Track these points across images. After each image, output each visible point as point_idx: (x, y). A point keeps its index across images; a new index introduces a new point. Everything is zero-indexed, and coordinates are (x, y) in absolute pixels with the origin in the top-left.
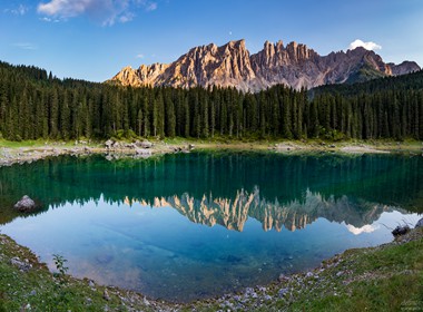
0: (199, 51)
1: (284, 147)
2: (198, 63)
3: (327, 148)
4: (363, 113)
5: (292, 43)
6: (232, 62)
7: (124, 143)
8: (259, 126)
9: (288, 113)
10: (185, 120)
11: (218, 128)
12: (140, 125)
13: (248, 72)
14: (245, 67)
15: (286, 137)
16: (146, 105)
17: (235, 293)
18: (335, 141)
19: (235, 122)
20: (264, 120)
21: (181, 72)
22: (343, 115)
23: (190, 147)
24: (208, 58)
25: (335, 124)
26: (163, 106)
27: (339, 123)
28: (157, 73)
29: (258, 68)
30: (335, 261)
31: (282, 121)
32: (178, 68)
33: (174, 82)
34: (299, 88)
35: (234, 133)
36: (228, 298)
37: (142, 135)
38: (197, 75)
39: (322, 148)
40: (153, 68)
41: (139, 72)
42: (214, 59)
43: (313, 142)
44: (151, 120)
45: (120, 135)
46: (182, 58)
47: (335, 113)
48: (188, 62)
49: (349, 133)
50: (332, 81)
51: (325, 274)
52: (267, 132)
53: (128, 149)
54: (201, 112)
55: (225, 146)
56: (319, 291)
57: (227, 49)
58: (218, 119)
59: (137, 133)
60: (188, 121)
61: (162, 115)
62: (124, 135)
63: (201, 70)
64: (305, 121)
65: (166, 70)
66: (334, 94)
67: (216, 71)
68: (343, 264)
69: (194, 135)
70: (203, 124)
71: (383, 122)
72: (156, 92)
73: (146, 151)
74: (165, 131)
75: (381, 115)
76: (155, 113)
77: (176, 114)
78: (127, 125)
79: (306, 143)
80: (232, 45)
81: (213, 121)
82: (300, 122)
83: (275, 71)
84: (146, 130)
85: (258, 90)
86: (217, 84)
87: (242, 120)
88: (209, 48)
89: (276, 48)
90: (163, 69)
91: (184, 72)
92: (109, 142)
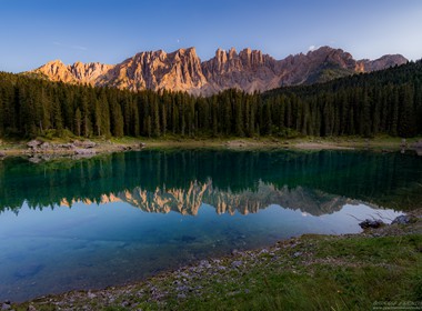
0: (146, 55)
1: (236, 144)
2: (145, 67)
3: (280, 145)
4: (322, 111)
5: (246, 50)
6: (182, 68)
7: (57, 143)
8: (211, 126)
9: (240, 114)
10: (134, 121)
11: (170, 128)
12: (79, 125)
13: (200, 78)
14: (196, 74)
15: (238, 136)
16: (86, 104)
17: (191, 265)
18: (288, 138)
19: (187, 123)
20: (216, 121)
21: (127, 74)
22: (299, 114)
23: (141, 145)
24: (156, 63)
25: (289, 123)
26: (107, 106)
27: (294, 122)
28: (98, 72)
29: (210, 75)
30: (292, 243)
31: (234, 122)
32: (123, 71)
33: (119, 83)
34: (251, 92)
35: (187, 132)
36: (183, 270)
37: (82, 135)
38: (146, 79)
39: (275, 145)
40: (92, 66)
41: (73, 69)
42: (163, 65)
43: (265, 139)
44: (93, 120)
45: (50, 135)
46: (127, 61)
47: (289, 113)
48: (135, 66)
49: (305, 131)
50: (288, 83)
51: (281, 253)
52: (219, 131)
53: (63, 150)
54: (152, 114)
55: (177, 144)
56: (276, 267)
57: (177, 56)
58: (170, 120)
59: (75, 132)
60: (137, 122)
61: (107, 115)
62: (56, 135)
63: (149, 74)
64: (257, 121)
65: (110, 71)
66: (289, 95)
67: (166, 76)
68: (301, 246)
69: (144, 134)
70: (154, 125)
71: (347, 119)
72: (98, 92)
73: (89, 150)
74: (111, 130)
75: (344, 113)
76: (98, 113)
77: (123, 114)
78: (60, 124)
79: (258, 140)
80: (182, 52)
81: (165, 122)
82: (253, 122)
83: (227, 76)
84: (87, 130)
85: (210, 94)
86: (167, 88)
87: (194, 121)
88: (158, 54)
89: (228, 55)
90: (105, 69)
91: (130, 74)
92: (34, 143)
